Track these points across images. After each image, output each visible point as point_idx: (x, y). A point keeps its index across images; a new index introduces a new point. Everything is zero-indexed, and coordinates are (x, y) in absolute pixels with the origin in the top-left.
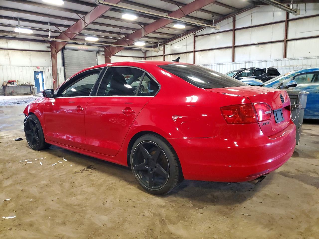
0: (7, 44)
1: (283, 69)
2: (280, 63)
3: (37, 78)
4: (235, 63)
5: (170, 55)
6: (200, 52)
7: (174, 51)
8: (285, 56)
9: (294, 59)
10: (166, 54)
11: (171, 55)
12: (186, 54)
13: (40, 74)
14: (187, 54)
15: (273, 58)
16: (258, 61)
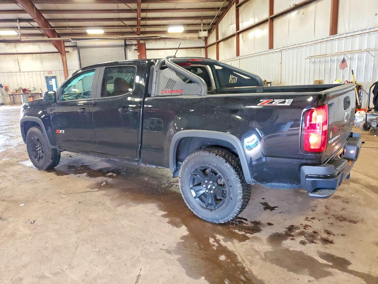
0: (16, 48)
3: (50, 84)
6: (243, 34)
7: (224, 34)
11: (223, 42)
13: (53, 80)
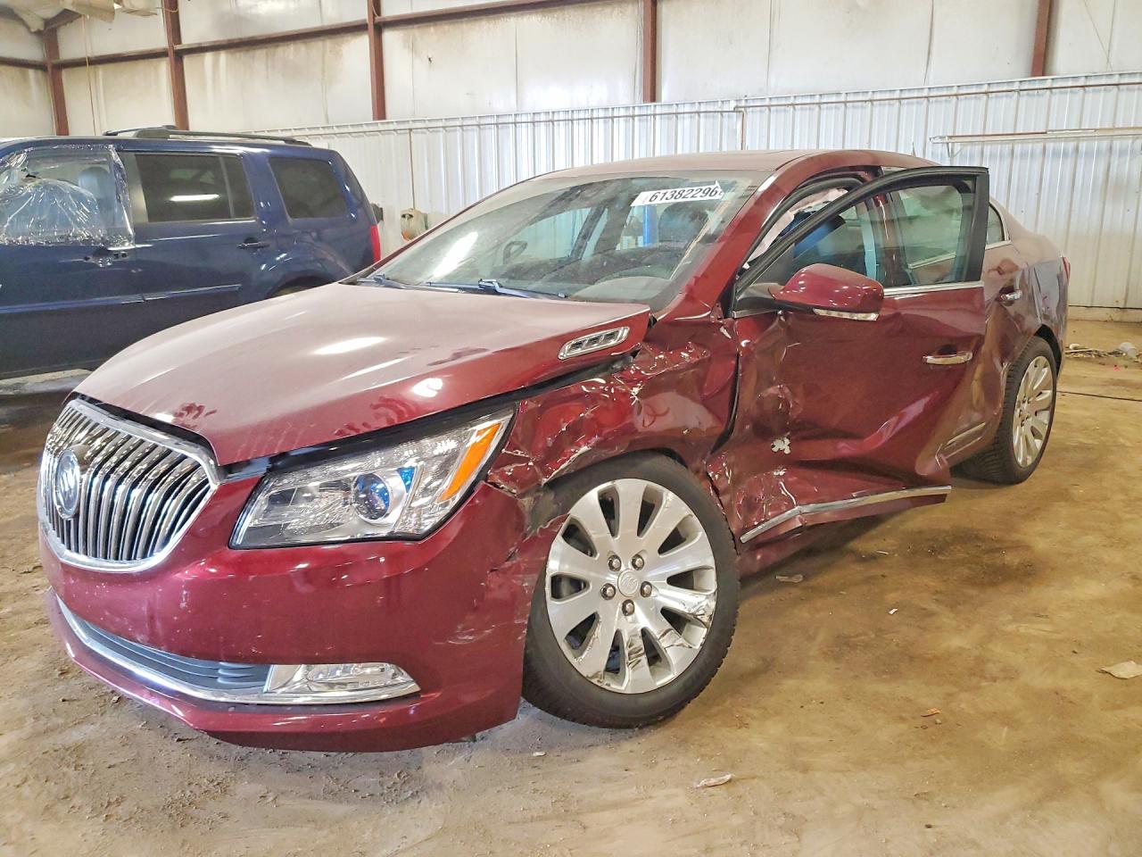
1: (1023, 155)
2: (1001, 114)
4: (666, 110)
5: (216, 48)
6: (415, 32)
7: (240, 19)
8: (1041, 62)
9: (1115, 80)
10: (188, 39)
11: (223, 56)
12: (317, 46)
14: (328, 43)
15: (944, 73)
16: (834, 99)
